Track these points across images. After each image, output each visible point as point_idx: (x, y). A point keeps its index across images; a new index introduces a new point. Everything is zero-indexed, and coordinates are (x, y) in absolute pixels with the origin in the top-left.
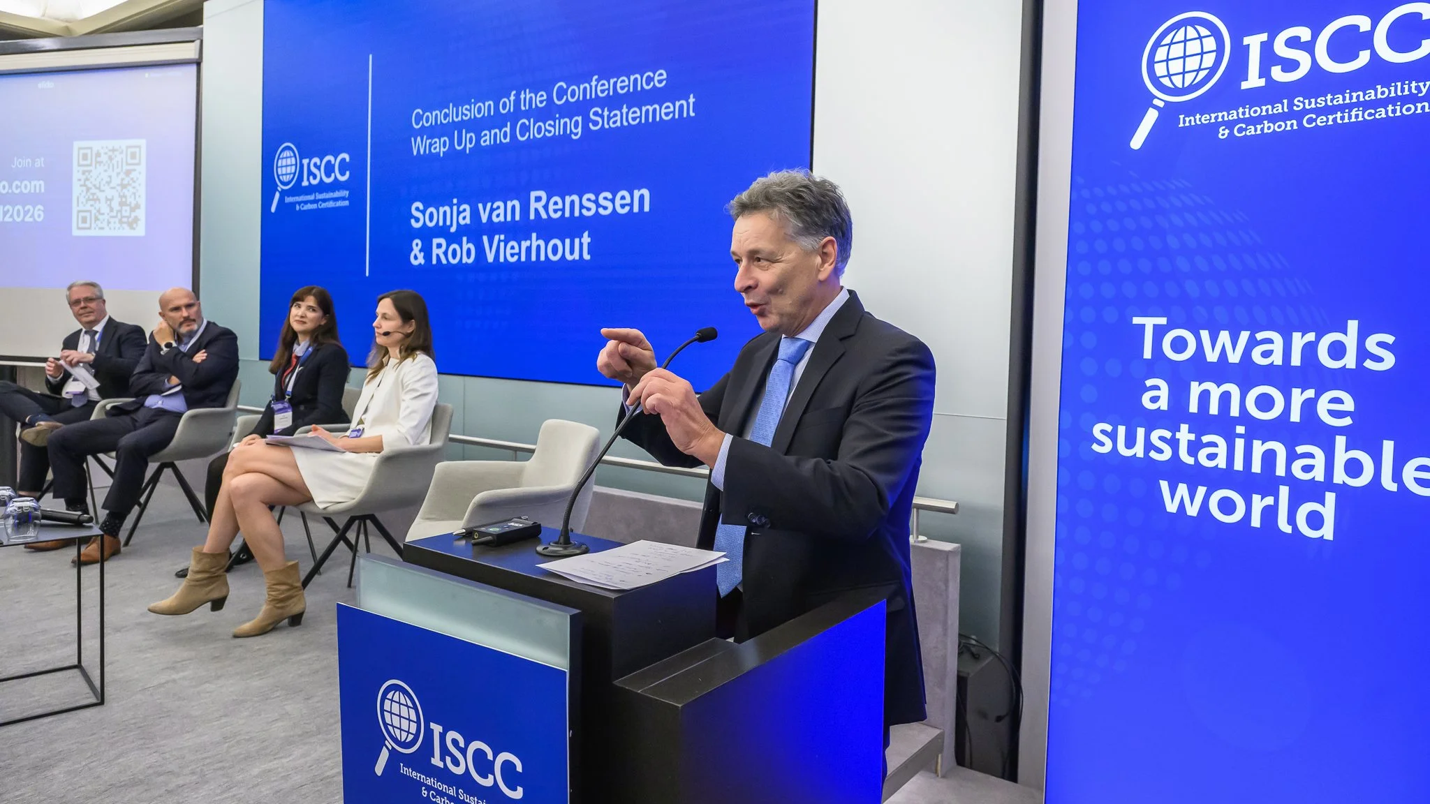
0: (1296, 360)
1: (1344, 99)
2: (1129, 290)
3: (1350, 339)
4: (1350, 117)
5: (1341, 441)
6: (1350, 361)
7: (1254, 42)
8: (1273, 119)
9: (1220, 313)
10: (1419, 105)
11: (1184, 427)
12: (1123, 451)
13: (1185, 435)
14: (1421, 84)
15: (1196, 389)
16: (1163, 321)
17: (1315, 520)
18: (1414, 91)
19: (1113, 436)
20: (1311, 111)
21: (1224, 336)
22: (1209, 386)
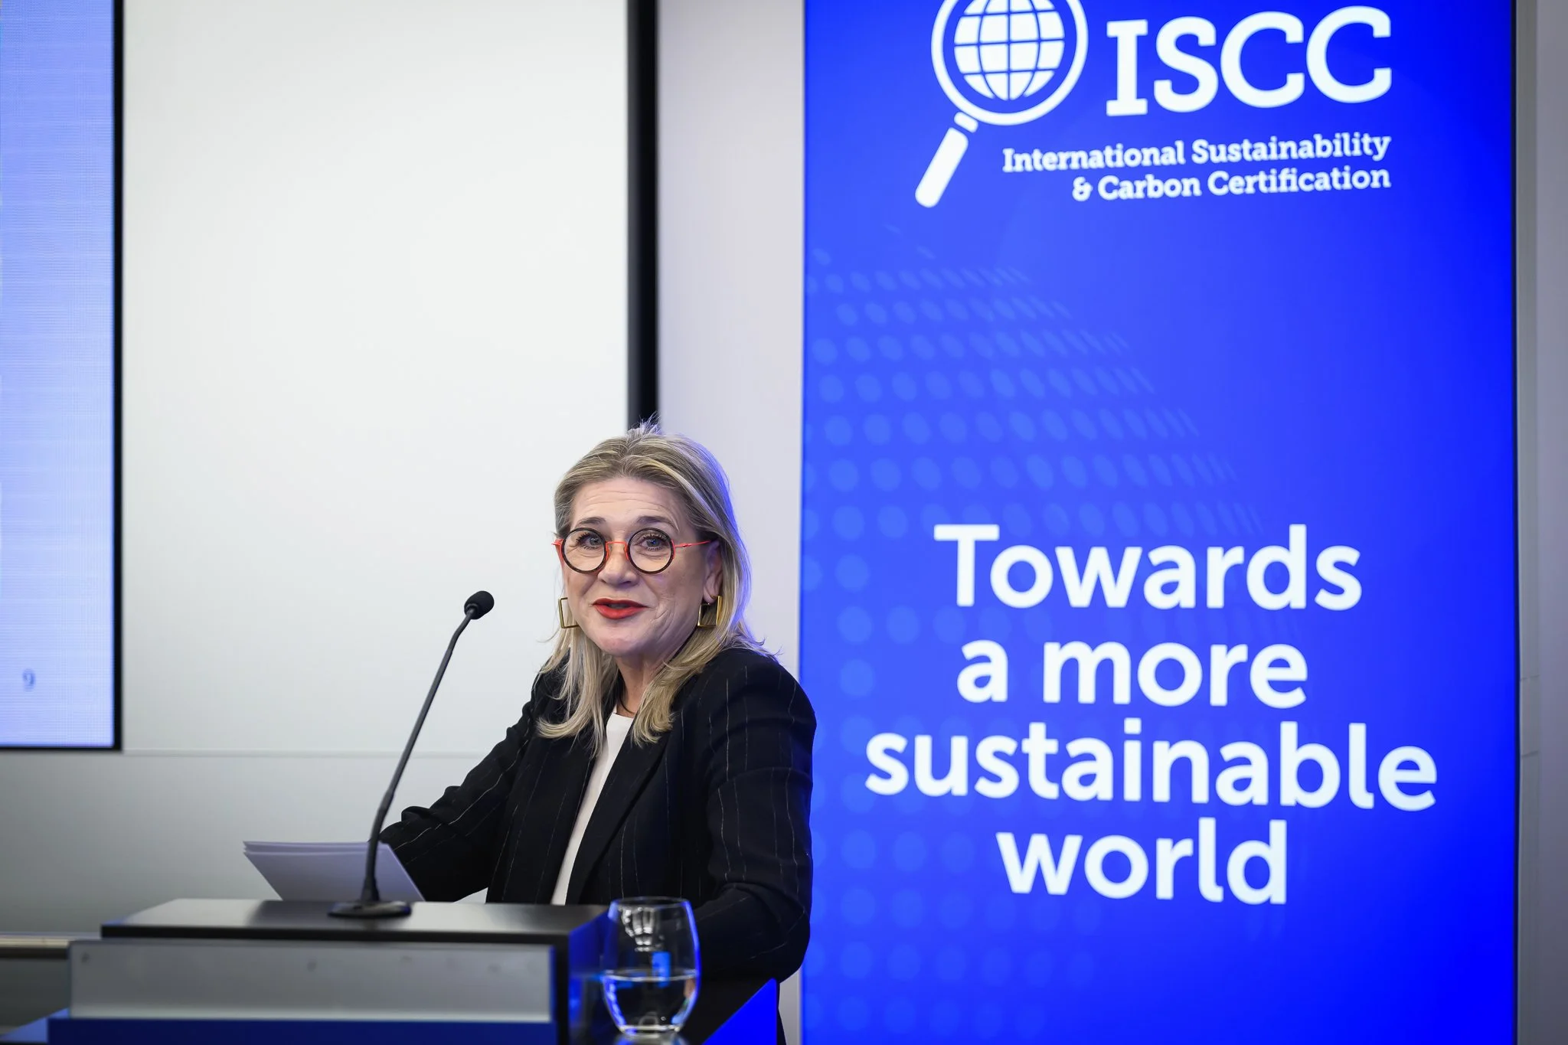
0: (1216, 599)
1: (1269, 152)
2: (927, 473)
3: (1294, 557)
4: (1278, 184)
5: (1289, 731)
6: (1295, 596)
7: (1126, 32)
8: (1163, 173)
9: (1091, 518)
10: (1376, 174)
11: (1038, 729)
12: (930, 786)
13: (1039, 744)
14: (1377, 140)
15: (1054, 656)
16: (990, 532)
17: (1257, 872)
18: (1368, 151)
19: (907, 758)
20: (1221, 166)
21: (1099, 557)
22: (1077, 649)
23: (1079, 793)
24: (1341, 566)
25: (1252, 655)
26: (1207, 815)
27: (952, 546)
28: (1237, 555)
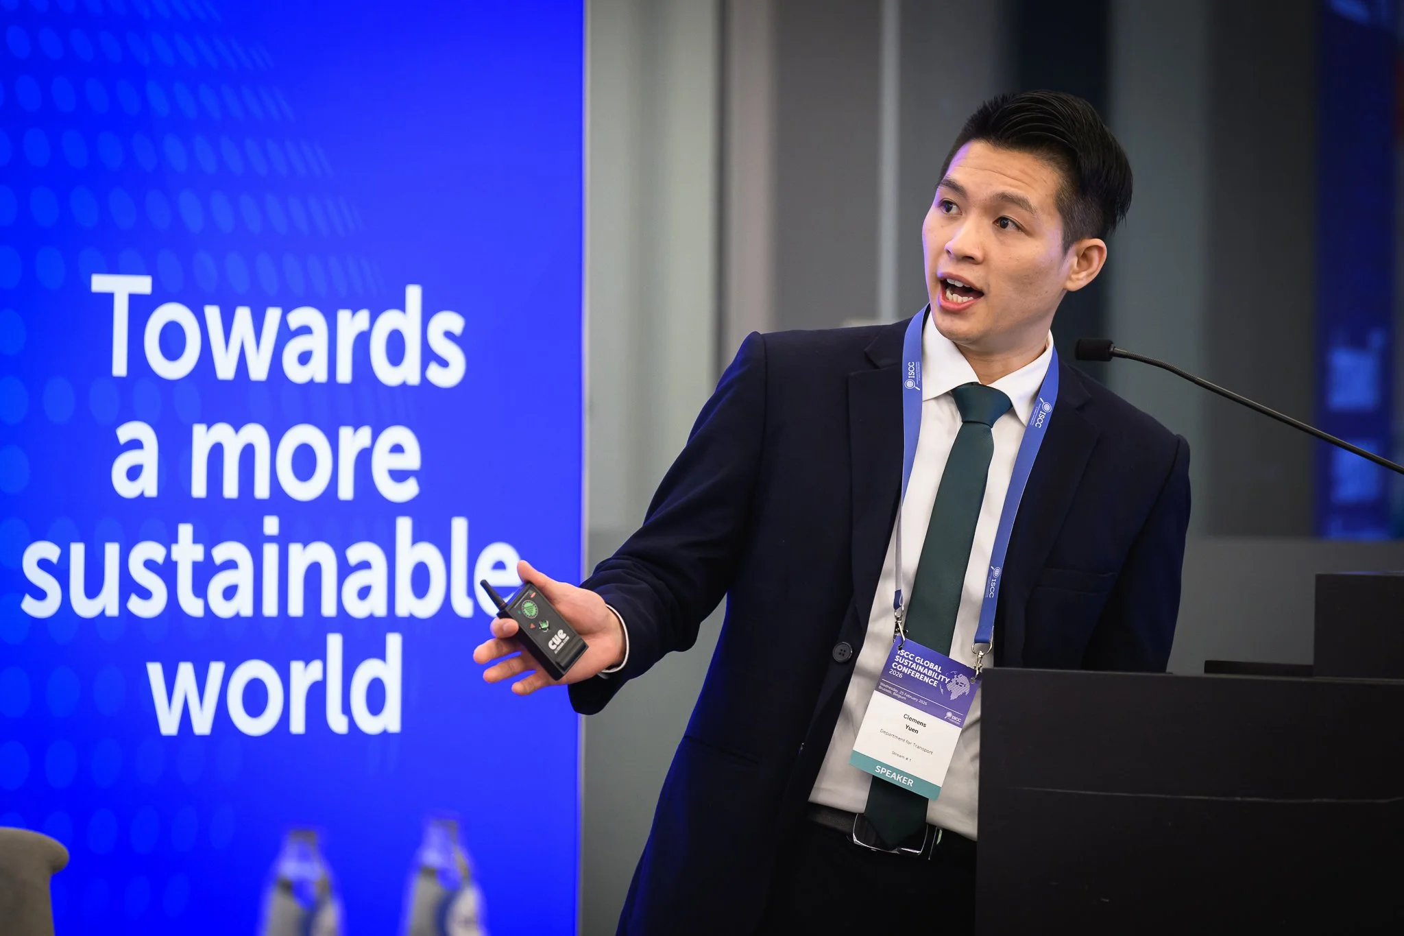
23: (224, 609)
24: (449, 335)
25: (375, 438)
26: (334, 631)
27: (108, 298)
28: (363, 320)
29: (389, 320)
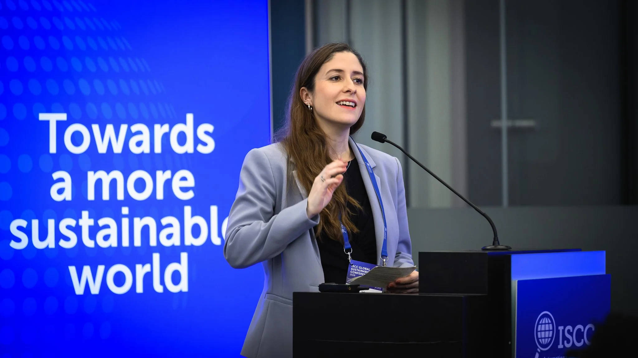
0: (158, 149)
2: (35, 88)
3: (189, 129)
5: (188, 210)
6: (189, 148)
9: (106, 109)
11: (85, 214)
12: (39, 245)
13: (86, 221)
15: (92, 177)
16: (63, 117)
17: (176, 278)
19: (28, 231)
21: (110, 129)
22: (101, 174)
23: (104, 245)
24: (207, 133)
25: (173, 175)
26: (156, 252)
27: (47, 123)
28: (166, 128)
29: (178, 128)
